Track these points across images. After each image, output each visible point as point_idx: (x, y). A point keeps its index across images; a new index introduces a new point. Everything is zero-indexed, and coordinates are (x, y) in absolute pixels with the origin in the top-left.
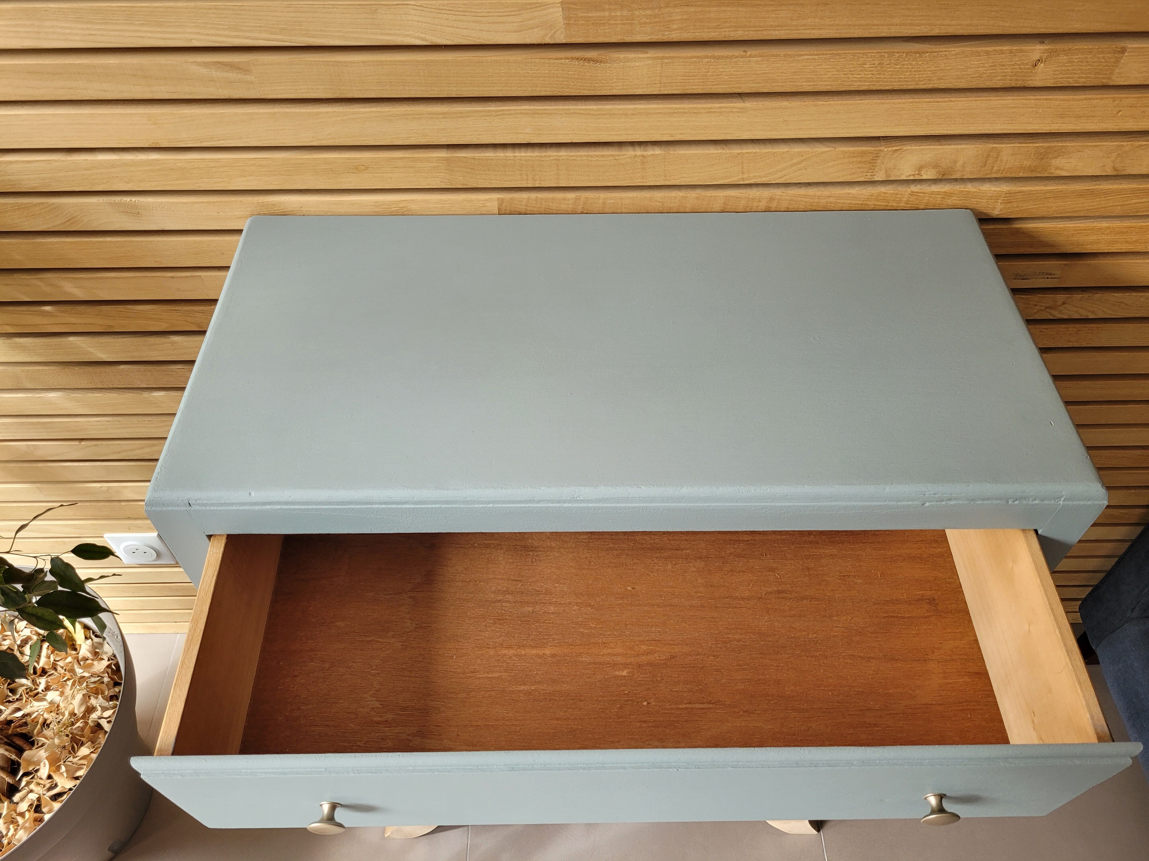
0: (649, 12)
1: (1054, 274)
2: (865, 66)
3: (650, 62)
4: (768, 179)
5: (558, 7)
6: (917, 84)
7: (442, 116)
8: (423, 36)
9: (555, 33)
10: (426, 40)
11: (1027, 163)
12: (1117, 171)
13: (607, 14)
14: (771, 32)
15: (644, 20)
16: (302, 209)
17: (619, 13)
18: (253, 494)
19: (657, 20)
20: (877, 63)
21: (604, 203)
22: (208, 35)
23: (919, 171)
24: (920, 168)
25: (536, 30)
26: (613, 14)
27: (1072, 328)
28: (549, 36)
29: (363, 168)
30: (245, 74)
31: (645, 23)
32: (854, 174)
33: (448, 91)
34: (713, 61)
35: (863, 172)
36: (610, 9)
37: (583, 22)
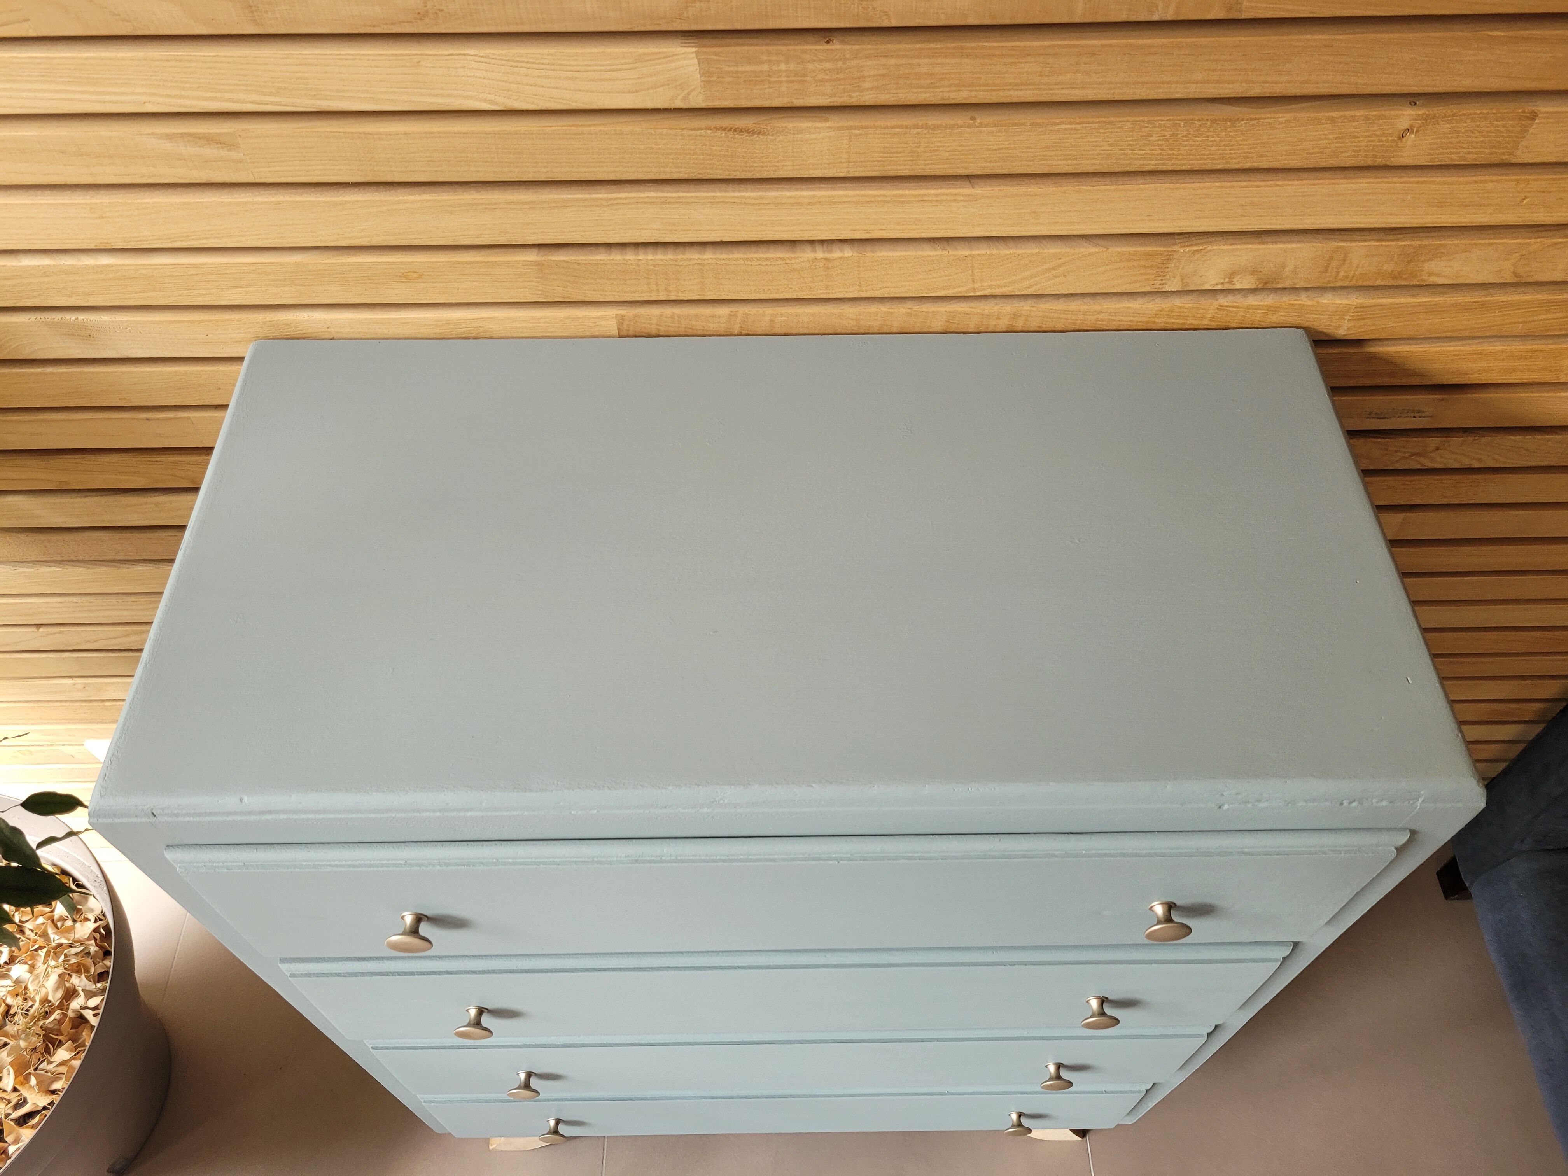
0: (828, 65)
1: (1423, 412)
2: (1151, 139)
3: (832, 134)
4: (1010, 289)
5: (692, 58)
6: (1227, 163)
7: (527, 206)
8: (492, 97)
9: (689, 94)
10: (497, 104)
11: (1387, 267)
12: (1520, 277)
13: (765, 67)
14: (1012, 93)
15: (820, 76)
16: (329, 330)
17: (783, 67)
18: (245, 799)
19: (841, 76)
20: (1168, 134)
21: (771, 321)
22: (168, 96)
23: (1230, 278)
24: (1232, 275)
25: (661, 89)
26: (774, 68)
27: (1448, 480)
28: (680, 98)
29: (415, 275)
30: (230, 150)
31: (822, 80)
32: (1136, 282)
33: (534, 172)
34: (925, 131)
35: (1148, 280)
36: (769, 61)
37: (731, 79)
